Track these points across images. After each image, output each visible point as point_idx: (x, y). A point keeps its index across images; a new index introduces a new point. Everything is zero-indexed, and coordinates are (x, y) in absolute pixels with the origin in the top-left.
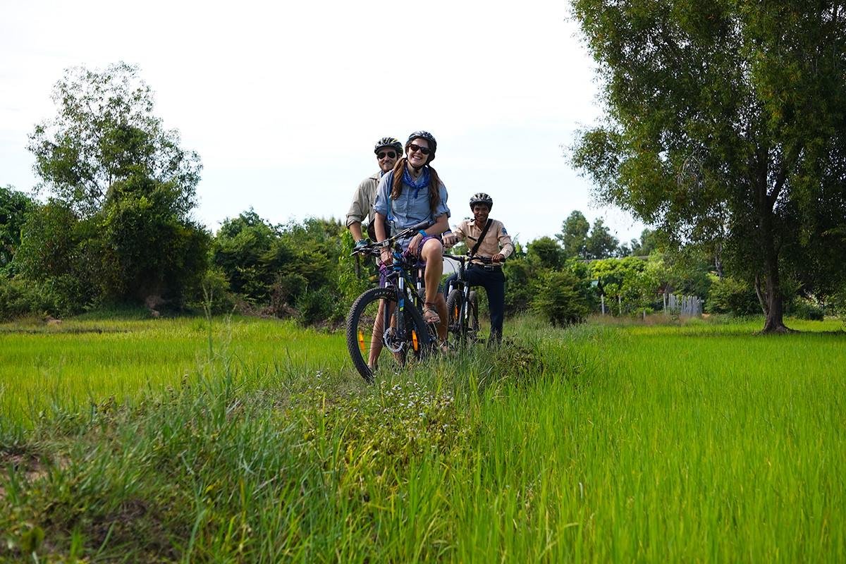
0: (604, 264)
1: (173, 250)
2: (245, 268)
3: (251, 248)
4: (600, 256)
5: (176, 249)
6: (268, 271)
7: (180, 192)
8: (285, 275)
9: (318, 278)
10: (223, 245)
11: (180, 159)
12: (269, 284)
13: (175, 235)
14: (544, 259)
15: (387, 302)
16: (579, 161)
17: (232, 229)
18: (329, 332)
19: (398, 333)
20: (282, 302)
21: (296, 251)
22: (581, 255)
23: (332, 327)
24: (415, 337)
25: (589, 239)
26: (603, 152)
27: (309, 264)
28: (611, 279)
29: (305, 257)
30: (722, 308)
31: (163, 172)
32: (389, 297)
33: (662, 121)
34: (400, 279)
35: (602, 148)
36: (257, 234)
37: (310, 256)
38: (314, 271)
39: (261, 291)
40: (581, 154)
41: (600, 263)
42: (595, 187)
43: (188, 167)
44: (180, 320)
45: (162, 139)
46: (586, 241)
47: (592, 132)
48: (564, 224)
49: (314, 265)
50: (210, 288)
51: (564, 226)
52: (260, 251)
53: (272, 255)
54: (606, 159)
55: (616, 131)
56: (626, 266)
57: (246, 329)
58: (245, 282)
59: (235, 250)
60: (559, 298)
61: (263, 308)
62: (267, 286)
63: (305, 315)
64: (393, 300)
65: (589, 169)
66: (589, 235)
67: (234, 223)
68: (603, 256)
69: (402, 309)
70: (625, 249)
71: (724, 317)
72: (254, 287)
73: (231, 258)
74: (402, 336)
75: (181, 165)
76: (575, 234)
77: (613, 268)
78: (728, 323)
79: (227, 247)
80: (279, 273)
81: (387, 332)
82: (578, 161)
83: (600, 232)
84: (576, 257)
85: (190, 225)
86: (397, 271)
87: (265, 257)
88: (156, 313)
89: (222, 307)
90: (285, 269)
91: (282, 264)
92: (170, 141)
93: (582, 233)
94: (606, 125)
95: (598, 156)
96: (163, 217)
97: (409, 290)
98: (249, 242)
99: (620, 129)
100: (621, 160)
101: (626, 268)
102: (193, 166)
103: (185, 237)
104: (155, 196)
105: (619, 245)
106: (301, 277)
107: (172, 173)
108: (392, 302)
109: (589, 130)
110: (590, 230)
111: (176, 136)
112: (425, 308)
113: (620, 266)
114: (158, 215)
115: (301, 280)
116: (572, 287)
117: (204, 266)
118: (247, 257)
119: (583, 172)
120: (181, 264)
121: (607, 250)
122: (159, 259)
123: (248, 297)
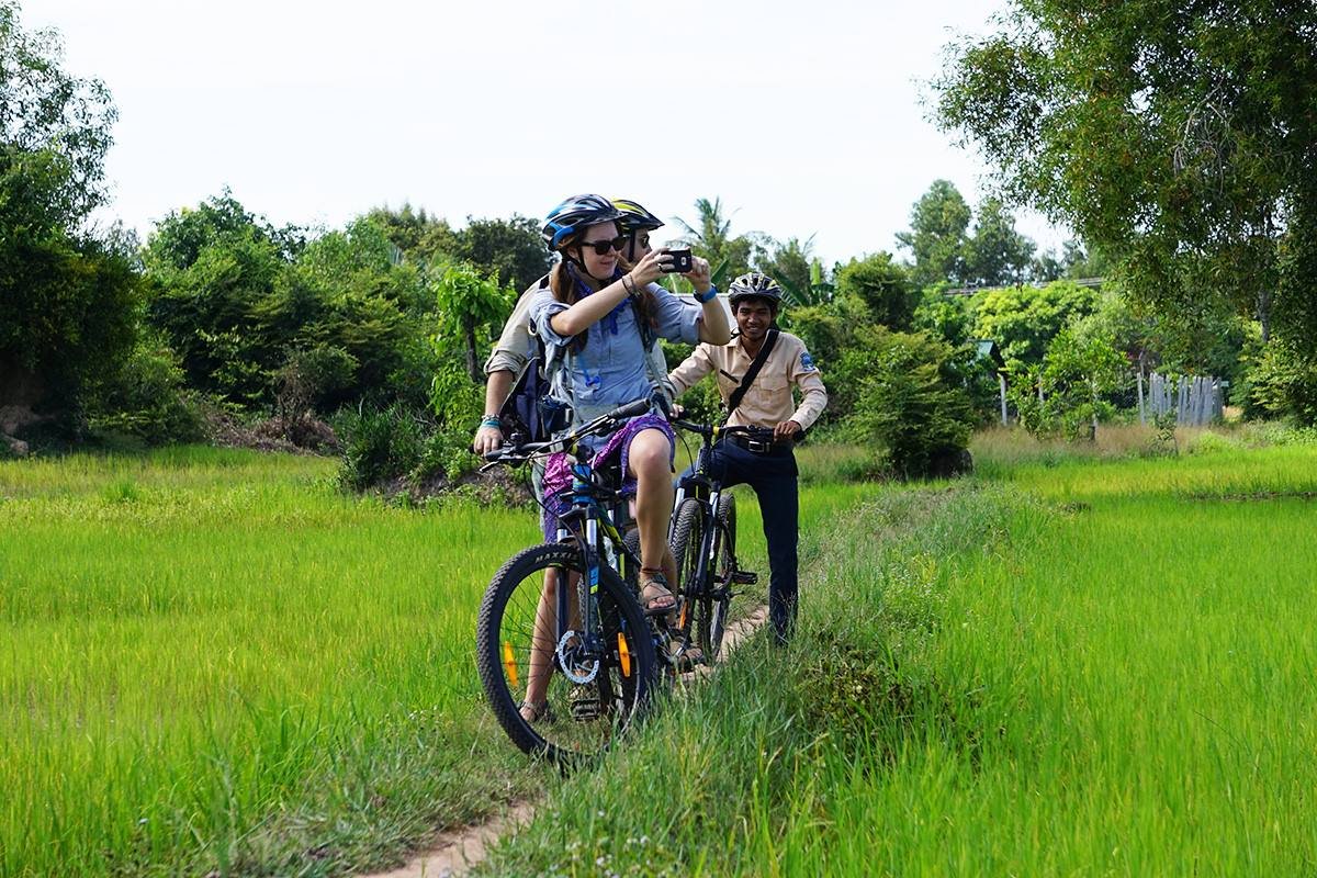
0: (1002, 299)
1: (56, 304)
2: (217, 333)
3: (230, 287)
4: (994, 280)
5: (64, 302)
6: (267, 341)
7: (68, 173)
8: (307, 348)
9: (381, 354)
10: (168, 281)
11: (66, 96)
12: (273, 367)
13: (59, 272)
14: (873, 303)
15: (562, 574)
16: (955, 112)
17: (185, 240)
18: (412, 504)
19: (588, 642)
20: (301, 408)
21: (328, 295)
22: (954, 277)
23: (417, 492)
24: (623, 647)
25: (971, 242)
26: (1006, 93)
27: (358, 323)
28: (1020, 331)
29: (350, 309)
30: (1271, 407)
31: (26, 126)
32: (566, 562)
33: (1140, 24)
34: (589, 522)
35: (1004, 83)
36: (244, 259)
37: (362, 304)
38: (370, 339)
39: (253, 383)
40: (958, 99)
41: (997, 296)
42: (989, 169)
43: (85, 115)
44: (76, 457)
45: (21, 52)
46: (965, 247)
47: (982, 48)
48: (915, 211)
49: (370, 325)
50: (140, 382)
51: (916, 215)
52: (250, 294)
53: (278, 302)
54: (1013, 108)
55: (1035, 45)
56: (1053, 302)
57: (229, 498)
58: (217, 363)
59: (194, 294)
60: (909, 406)
61: (259, 421)
62: (267, 373)
63: (359, 465)
64: (575, 568)
65: (976, 131)
66: (970, 233)
67: (187, 224)
68: (1002, 278)
69: (594, 589)
70: (1051, 263)
71: (1276, 430)
72: (239, 375)
73: (184, 311)
74: (597, 648)
75: (68, 110)
76: (938, 232)
77: (1025, 306)
78: (1283, 443)
79: (175, 286)
80: (293, 345)
81: (563, 641)
82: (950, 113)
83: (994, 226)
84: (942, 284)
85: (91, 247)
86: (583, 504)
87: (261, 307)
88: (21, 444)
89: (167, 424)
90: (308, 335)
91: (299, 324)
92: (41, 55)
93: (955, 229)
94: (1012, 31)
95: (996, 101)
96: (32, 231)
97: (607, 542)
98: (224, 275)
99: (1046, 41)
100: (1046, 110)
101: (1053, 307)
102: (95, 114)
103: (84, 277)
104: (12, 183)
105: (1037, 255)
106: (342, 353)
107: (47, 129)
108: (571, 571)
109: (975, 43)
110: (973, 222)
111: (53, 45)
112: (643, 579)
113: (1040, 303)
114: (19, 228)
115: (342, 360)
116: (936, 367)
117: (129, 339)
118: (221, 308)
119: (963, 137)
120: (74, 338)
121: (1010, 266)
122: (25, 325)
123: (225, 400)
